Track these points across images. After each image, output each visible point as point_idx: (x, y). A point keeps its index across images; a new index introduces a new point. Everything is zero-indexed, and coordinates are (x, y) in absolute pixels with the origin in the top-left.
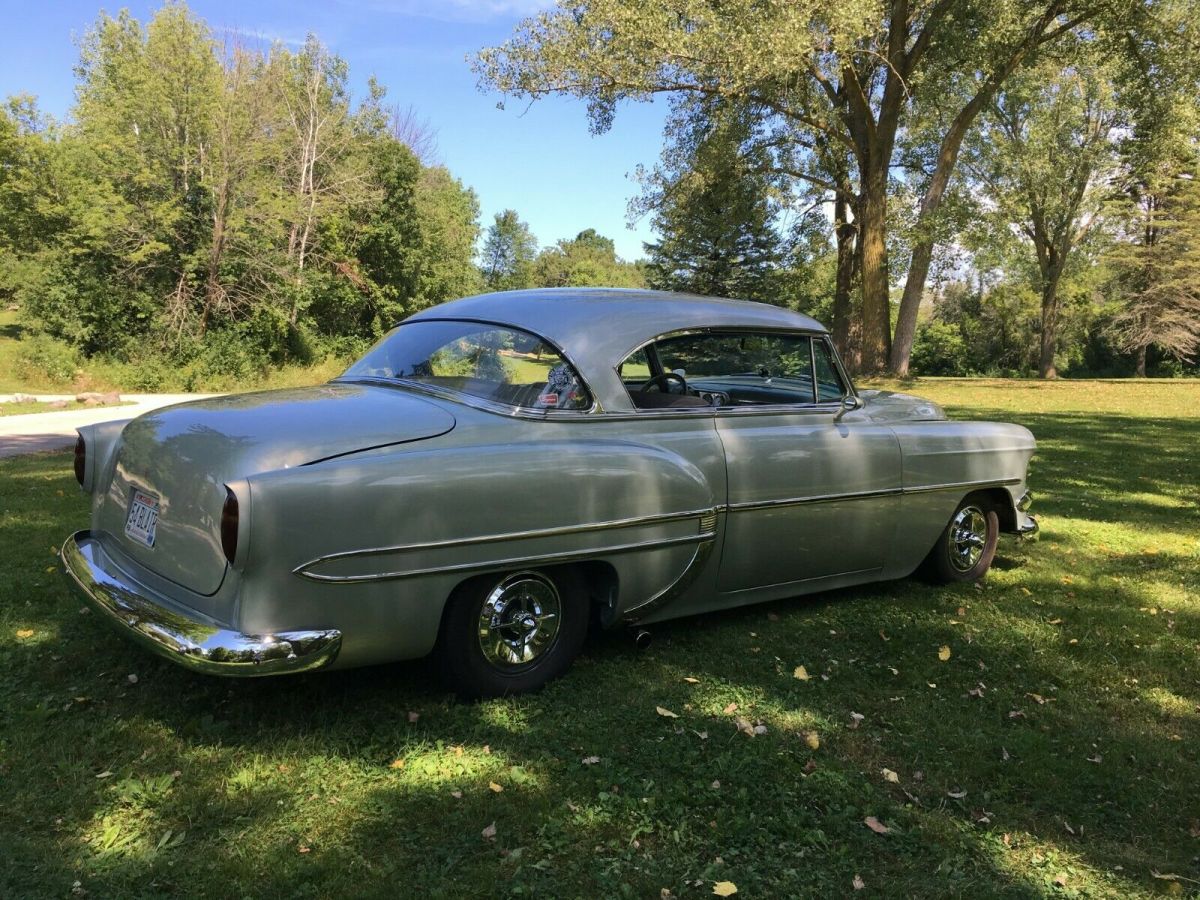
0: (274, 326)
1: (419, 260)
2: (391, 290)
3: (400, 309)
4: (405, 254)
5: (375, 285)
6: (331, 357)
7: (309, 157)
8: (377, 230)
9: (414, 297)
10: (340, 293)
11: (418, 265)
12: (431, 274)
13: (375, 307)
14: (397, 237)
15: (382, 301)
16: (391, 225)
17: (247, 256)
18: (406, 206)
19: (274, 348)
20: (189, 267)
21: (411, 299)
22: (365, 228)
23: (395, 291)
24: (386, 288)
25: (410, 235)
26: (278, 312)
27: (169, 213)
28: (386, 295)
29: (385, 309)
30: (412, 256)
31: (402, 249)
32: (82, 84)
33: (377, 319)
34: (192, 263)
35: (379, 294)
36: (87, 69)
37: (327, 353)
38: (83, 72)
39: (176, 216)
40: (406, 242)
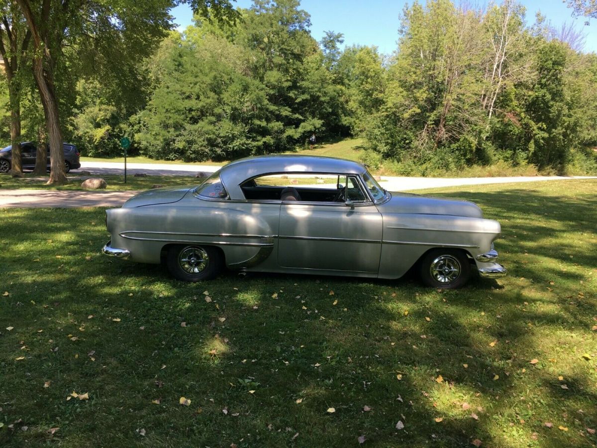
0: (470, 146)
1: (560, 109)
2: (542, 125)
3: (546, 135)
4: (552, 105)
5: (533, 123)
6: (502, 161)
7: (499, 58)
8: (537, 94)
9: (556, 129)
10: (510, 128)
11: (559, 111)
12: (570, 116)
13: (532, 135)
14: (549, 96)
15: (536, 131)
16: (545, 90)
17: (459, 112)
18: (557, 78)
19: (468, 156)
20: (431, 118)
21: (554, 130)
22: (530, 93)
23: (545, 126)
24: (540, 125)
25: (557, 95)
26: (472, 139)
27: (422, 95)
28: (539, 128)
29: (537, 136)
30: (555, 107)
31: (551, 103)
32: (401, 36)
33: (532, 141)
34: (433, 116)
35: (535, 128)
36: (404, 30)
37: (499, 159)
38: (402, 32)
39: (425, 95)
40: (553, 99)
